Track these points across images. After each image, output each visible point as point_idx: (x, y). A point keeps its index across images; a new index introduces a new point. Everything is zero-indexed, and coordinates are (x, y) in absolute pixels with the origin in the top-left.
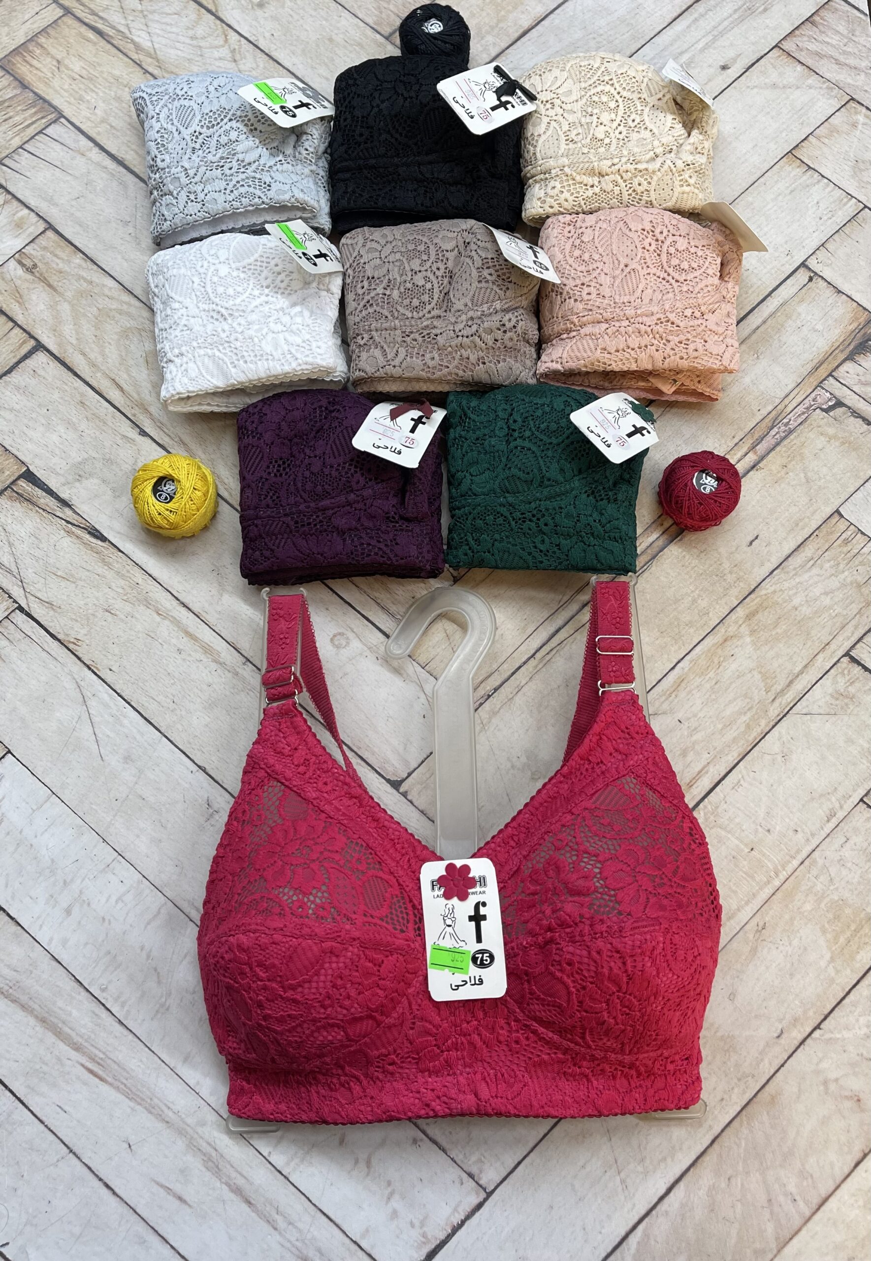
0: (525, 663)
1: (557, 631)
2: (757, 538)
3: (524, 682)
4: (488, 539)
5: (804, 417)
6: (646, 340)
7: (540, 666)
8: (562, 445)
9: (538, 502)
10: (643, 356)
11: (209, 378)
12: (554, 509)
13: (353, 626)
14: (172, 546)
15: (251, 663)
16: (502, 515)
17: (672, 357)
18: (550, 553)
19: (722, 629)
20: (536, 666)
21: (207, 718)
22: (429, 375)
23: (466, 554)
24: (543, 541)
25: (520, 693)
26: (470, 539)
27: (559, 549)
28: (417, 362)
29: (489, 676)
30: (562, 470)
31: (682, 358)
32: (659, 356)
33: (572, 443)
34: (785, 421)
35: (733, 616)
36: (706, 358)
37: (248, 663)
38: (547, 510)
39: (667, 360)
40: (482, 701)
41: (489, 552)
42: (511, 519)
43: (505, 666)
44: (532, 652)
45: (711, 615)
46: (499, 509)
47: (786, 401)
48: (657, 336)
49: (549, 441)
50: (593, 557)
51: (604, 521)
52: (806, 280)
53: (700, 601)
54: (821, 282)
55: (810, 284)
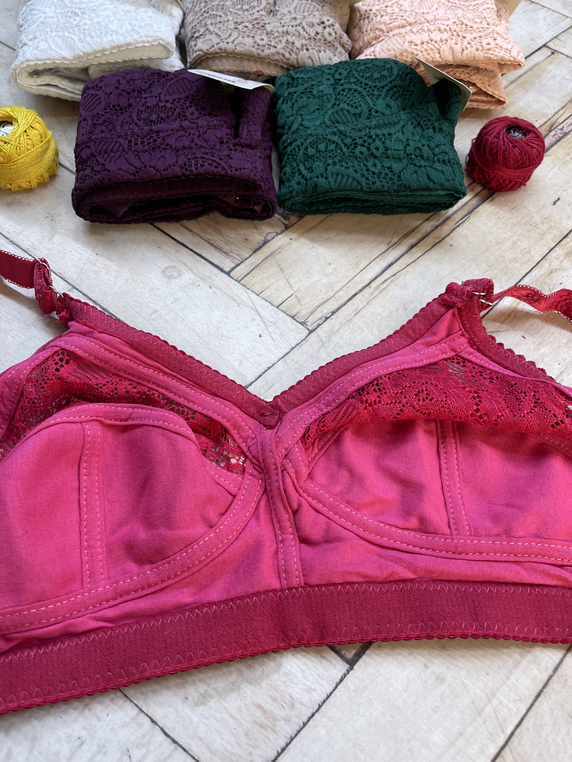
0: (360, 291)
1: (390, 265)
2: (559, 199)
3: (361, 306)
4: (321, 164)
6: (445, 36)
7: (376, 293)
8: (386, 88)
9: (367, 130)
10: (444, 48)
11: (58, 50)
12: (384, 135)
13: (185, 261)
14: (9, 199)
15: (77, 289)
16: (334, 142)
17: (470, 49)
18: (383, 175)
19: (545, 264)
20: (372, 294)
21: (22, 336)
22: (259, 52)
23: (299, 183)
24: (375, 165)
25: (358, 316)
26: (302, 168)
27: (391, 171)
28: (249, 41)
29: (326, 302)
30: (388, 106)
31: (477, 50)
32: (458, 48)
33: (395, 87)
34: (560, 127)
35: (553, 254)
36: (498, 50)
37: (74, 290)
38: (377, 136)
39: (465, 52)
40: (320, 322)
41: (322, 176)
42: (343, 146)
43: (341, 293)
44: (367, 282)
45: (532, 253)
46: (329, 137)
48: (455, 33)
49: (374, 84)
50: (425, 175)
51: (432, 145)
52: (550, 53)
53: (519, 243)
54: (561, 55)
55: (553, 56)
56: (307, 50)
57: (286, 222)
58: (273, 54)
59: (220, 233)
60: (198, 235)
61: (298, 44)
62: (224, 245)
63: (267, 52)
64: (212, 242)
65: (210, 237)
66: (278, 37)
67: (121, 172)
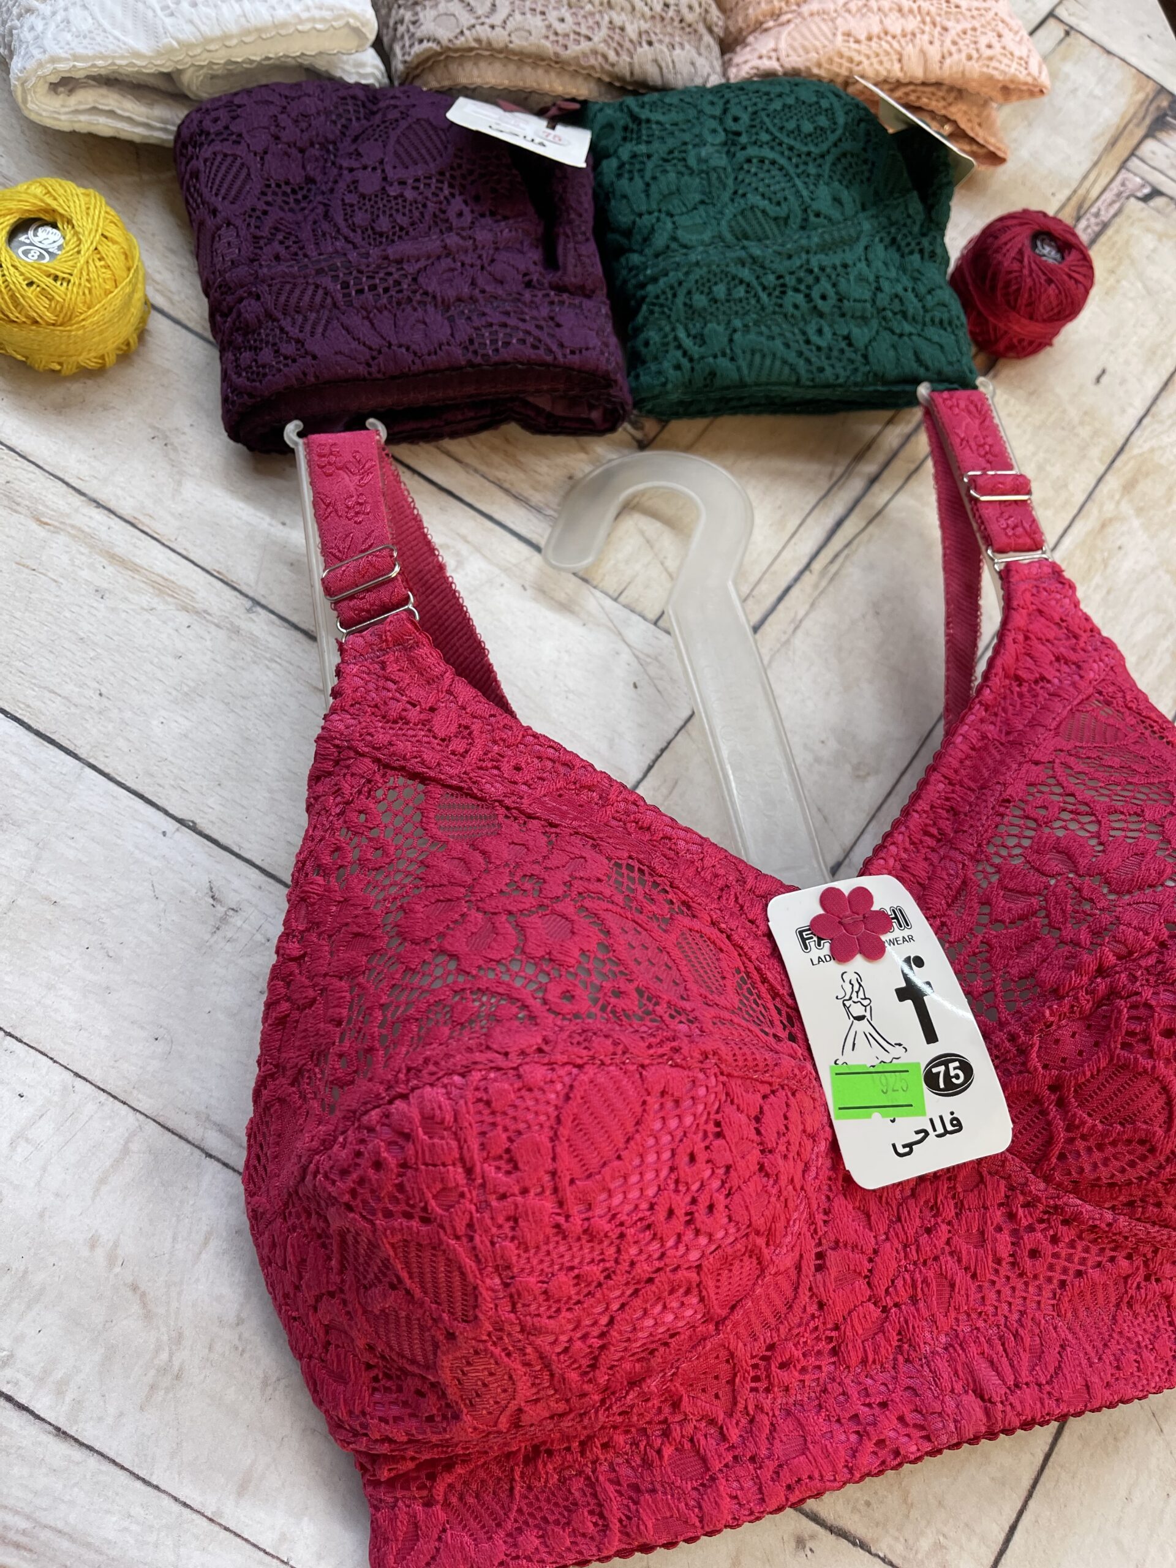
0: (797, 579)
1: (839, 524)
2: (1104, 372)
3: (801, 613)
4: (720, 329)
5: (1117, 206)
6: (912, 24)
7: (824, 583)
8: (829, 159)
9: (804, 256)
10: (910, 51)
11: (116, 31)
12: (834, 268)
13: (463, 531)
14: (56, 393)
15: (264, 607)
16: (741, 282)
17: (956, 57)
18: (835, 353)
19: (1093, 509)
20: (816, 586)
21: (181, 720)
22: (559, 49)
23: (678, 367)
24: (820, 332)
25: (799, 633)
26: (682, 334)
27: (850, 345)
28: (536, 23)
30: (837, 200)
32: (934, 52)
33: (844, 155)
34: (1094, 210)
35: (1104, 488)
37: (259, 609)
38: (822, 269)
39: (948, 61)
41: (724, 355)
42: (759, 289)
43: (764, 587)
44: (805, 561)
45: (1071, 487)
46: (733, 269)
47: (1087, 184)
48: (928, 19)
49: (805, 149)
50: (911, 355)
51: (922, 290)
52: (1062, 34)
53: (1048, 468)
54: (1082, 39)
55: (1069, 40)
56: (650, 43)
57: (639, 435)
58: (585, 55)
59: (519, 465)
60: (476, 471)
61: (631, 31)
62: (531, 492)
63: (574, 50)
64: (507, 485)
65: (500, 474)
66: (592, 14)
67: (339, 358)
